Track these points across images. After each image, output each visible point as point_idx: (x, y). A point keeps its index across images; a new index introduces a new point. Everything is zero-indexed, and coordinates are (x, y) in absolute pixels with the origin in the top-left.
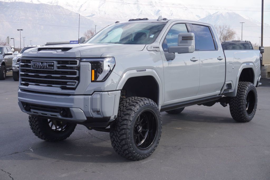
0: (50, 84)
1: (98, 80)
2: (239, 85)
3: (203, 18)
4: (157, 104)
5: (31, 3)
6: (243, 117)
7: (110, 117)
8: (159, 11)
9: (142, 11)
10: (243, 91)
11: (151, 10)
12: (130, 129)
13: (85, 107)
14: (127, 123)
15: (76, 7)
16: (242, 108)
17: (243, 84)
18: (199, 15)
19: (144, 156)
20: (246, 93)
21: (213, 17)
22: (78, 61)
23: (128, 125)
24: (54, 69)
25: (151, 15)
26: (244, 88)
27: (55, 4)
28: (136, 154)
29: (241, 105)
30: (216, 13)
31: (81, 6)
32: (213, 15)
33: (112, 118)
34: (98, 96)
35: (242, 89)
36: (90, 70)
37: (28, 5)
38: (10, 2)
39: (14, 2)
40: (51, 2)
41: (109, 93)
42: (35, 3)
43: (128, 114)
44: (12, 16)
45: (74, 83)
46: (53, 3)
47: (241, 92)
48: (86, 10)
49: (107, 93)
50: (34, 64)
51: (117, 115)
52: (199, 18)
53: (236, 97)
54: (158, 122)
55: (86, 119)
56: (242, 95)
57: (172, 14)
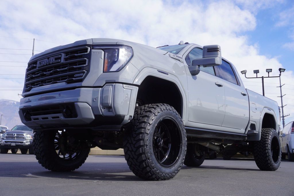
0: (55, 80)
1: (111, 70)
2: (262, 131)
4: (181, 116)
6: (270, 163)
7: (124, 116)
10: (267, 136)
12: (147, 145)
13: (93, 101)
14: (145, 126)
16: (268, 153)
17: (265, 131)
19: (165, 174)
20: (270, 137)
22: (89, 48)
23: (146, 129)
24: (60, 62)
26: (267, 132)
28: (156, 170)
29: (267, 149)
33: (127, 118)
34: (111, 88)
35: (266, 134)
36: (102, 58)
41: (124, 85)
43: (146, 116)
45: (82, 74)
47: (265, 136)
49: (121, 85)
50: (40, 63)
51: (133, 115)
53: (260, 142)
54: (183, 137)
55: (94, 118)
56: (267, 139)
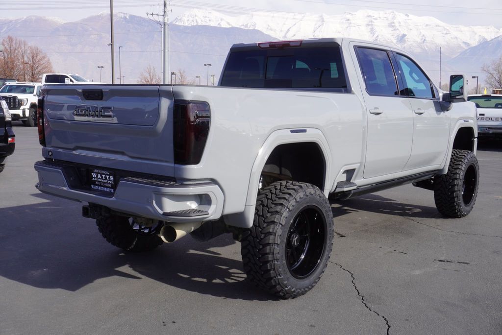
3: (474, 47)
5: (218, 26)
8: (404, 35)
9: (378, 36)
11: (393, 35)
15: (281, 31)
18: (468, 42)
21: (491, 45)
25: (392, 42)
27: (251, 28)
30: (495, 38)
31: (288, 30)
32: (490, 41)
37: (214, 29)
38: (190, 26)
39: (196, 25)
40: (246, 25)
42: (225, 27)
44: (192, 45)
46: (248, 26)
48: (295, 35)
52: (468, 46)
57: (425, 40)
